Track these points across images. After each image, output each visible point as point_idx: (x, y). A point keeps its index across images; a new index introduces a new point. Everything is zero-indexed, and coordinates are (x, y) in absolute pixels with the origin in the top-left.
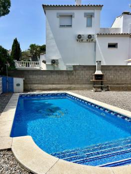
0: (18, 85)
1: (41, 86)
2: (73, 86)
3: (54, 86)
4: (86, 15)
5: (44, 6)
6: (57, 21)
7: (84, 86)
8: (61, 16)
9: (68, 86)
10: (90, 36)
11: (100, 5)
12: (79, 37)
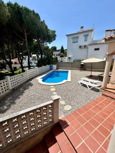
0: (54, 67)
1: (62, 68)
2: (73, 68)
3: (66, 68)
4: (84, 36)
5: (66, 35)
6: (72, 41)
7: (77, 68)
8: (73, 38)
9: (71, 68)
10: (85, 46)
11: (92, 30)
12: (80, 47)
